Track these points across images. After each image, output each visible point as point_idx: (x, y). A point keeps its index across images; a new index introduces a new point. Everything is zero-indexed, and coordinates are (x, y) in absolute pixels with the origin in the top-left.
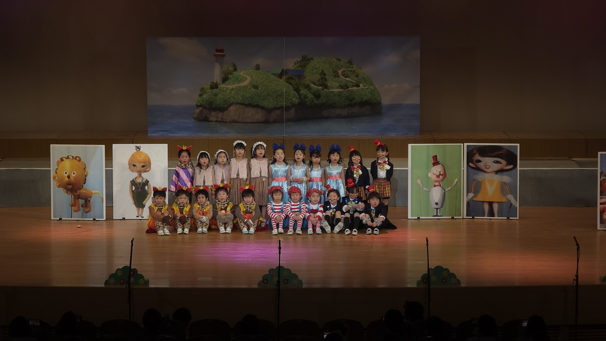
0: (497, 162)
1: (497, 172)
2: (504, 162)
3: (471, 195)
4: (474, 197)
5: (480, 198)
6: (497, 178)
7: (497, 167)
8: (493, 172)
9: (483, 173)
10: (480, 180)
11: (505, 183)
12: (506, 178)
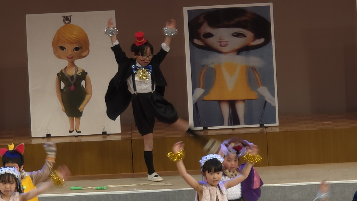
0: (238, 35)
1: (239, 51)
2: (249, 34)
3: (200, 91)
4: (204, 94)
5: (214, 95)
6: (240, 61)
7: (239, 42)
8: (233, 51)
9: (216, 54)
10: (213, 66)
11: (253, 69)
12: (254, 60)
